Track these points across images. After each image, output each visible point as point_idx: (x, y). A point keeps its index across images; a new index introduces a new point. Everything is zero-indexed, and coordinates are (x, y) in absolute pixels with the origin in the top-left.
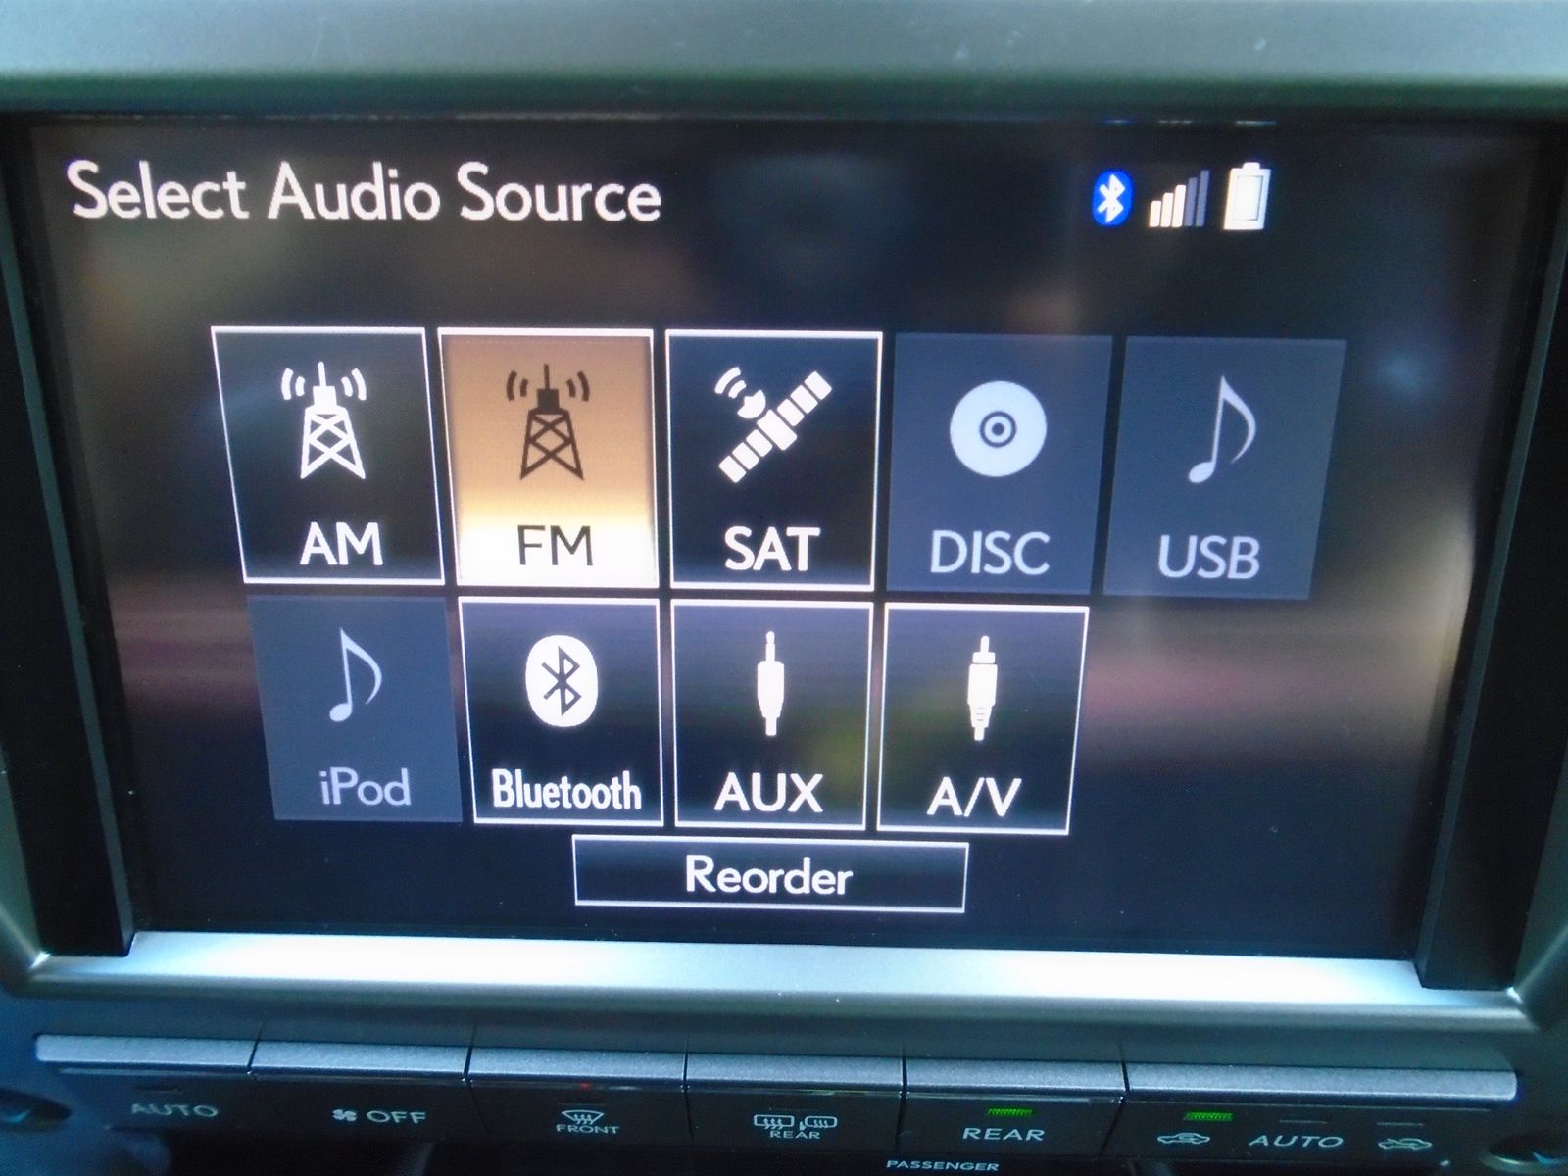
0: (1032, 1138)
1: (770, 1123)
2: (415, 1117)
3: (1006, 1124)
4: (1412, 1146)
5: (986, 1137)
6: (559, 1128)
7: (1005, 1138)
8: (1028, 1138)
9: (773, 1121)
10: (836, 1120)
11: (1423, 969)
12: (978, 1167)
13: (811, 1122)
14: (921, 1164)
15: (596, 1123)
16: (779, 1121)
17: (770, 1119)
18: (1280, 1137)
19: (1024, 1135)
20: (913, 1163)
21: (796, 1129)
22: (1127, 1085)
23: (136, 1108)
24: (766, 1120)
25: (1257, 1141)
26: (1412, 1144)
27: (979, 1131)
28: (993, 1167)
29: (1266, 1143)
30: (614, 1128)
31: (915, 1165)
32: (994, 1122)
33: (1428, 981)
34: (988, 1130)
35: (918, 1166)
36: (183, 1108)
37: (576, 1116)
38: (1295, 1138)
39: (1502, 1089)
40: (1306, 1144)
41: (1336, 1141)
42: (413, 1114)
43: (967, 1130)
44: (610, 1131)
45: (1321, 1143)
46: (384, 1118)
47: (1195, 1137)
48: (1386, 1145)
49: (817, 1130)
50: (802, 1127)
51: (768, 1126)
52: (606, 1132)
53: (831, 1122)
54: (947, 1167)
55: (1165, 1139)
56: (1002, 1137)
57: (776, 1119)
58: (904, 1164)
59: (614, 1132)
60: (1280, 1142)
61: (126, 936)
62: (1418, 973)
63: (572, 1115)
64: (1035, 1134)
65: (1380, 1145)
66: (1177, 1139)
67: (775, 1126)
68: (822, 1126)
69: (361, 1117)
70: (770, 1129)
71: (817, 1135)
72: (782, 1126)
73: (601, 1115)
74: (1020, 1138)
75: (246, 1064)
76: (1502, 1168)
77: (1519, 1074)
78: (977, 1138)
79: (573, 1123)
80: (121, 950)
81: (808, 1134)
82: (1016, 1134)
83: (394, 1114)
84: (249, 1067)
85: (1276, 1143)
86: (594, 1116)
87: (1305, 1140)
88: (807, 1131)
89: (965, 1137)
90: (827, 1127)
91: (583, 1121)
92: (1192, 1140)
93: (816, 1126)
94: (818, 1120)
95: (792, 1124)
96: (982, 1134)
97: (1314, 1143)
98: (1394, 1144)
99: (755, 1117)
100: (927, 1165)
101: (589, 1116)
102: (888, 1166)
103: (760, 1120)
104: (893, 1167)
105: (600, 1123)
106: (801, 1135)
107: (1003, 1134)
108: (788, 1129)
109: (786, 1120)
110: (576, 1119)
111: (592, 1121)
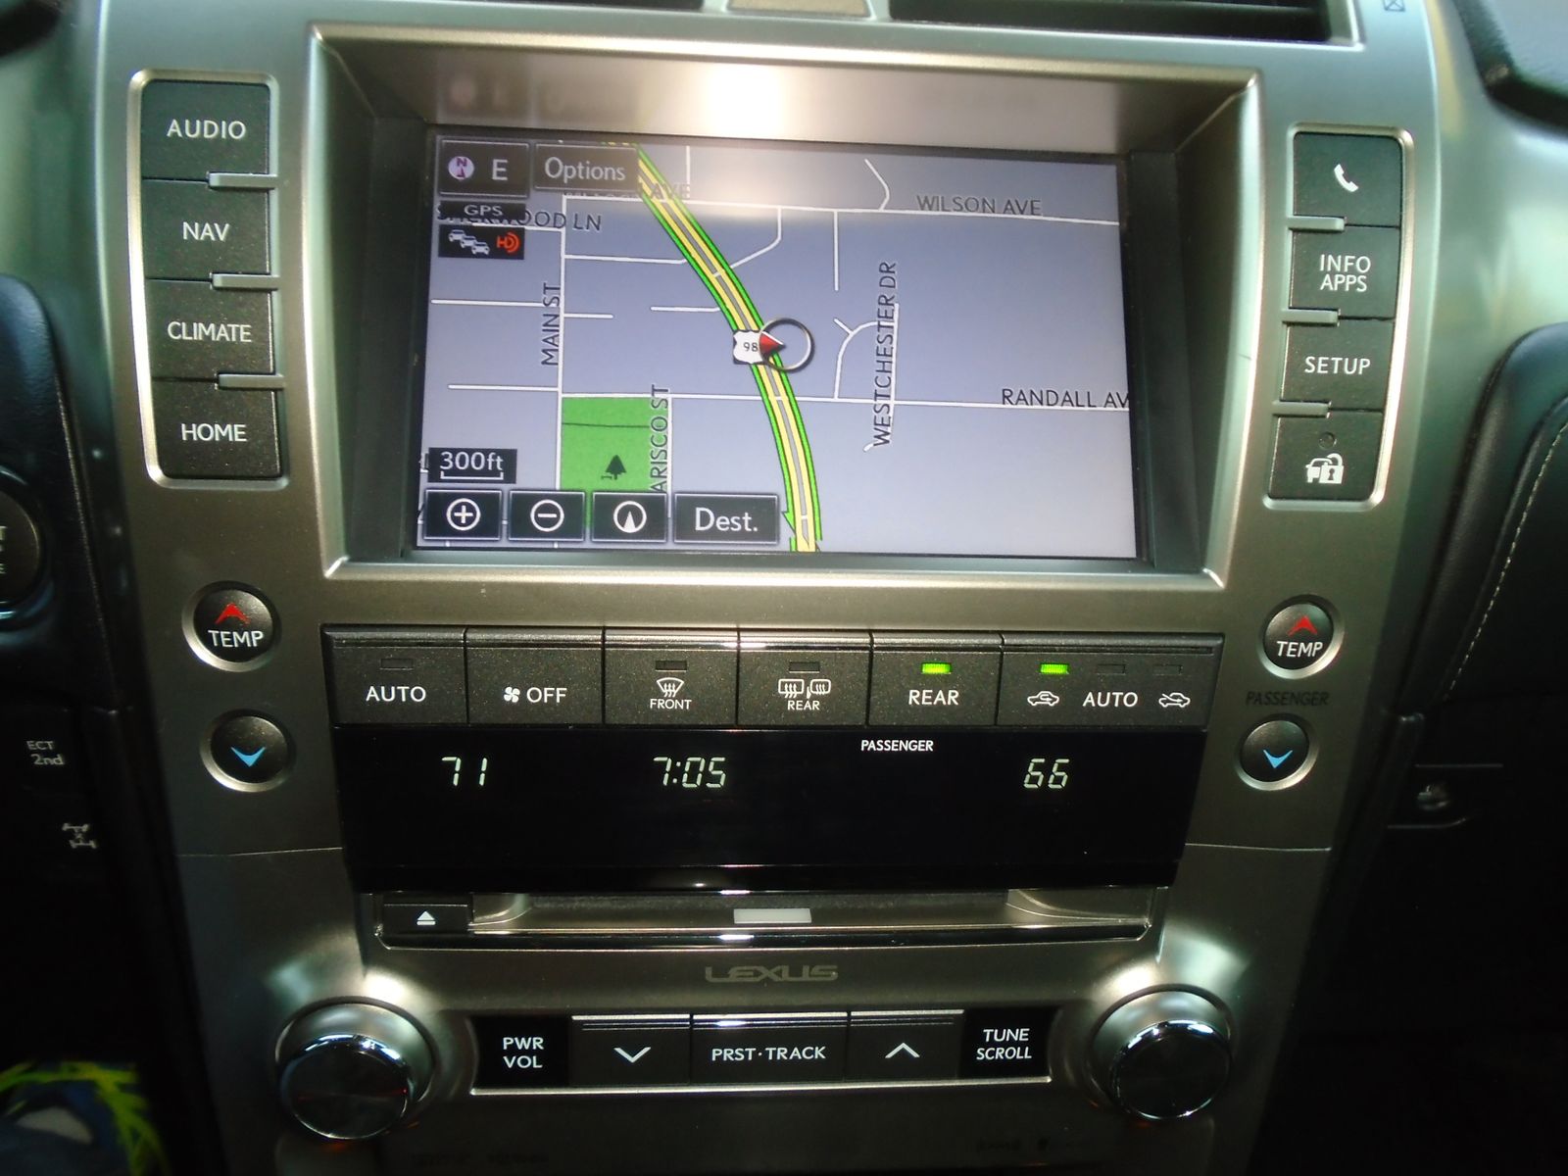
0: (952, 702)
1: (788, 689)
2: (560, 694)
3: (935, 685)
4: (1179, 703)
5: (924, 703)
6: (652, 703)
7: (935, 703)
8: (949, 703)
9: (790, 687)
10: (830, 683)
12: (920, 746)
13: (814, 684)
14: (884, 746)
15: (677, 696)
16: (795, 687)
17: (788, 685)
18: (1100, 694)
19: (946, 697)
20: (878, 743)
21: (804, 698)
23: (371, 692)
24: (786, 687)
25: (1087, 700)
26: (1179, 701)
27: (918, 694)
28: (929, 745)
29: (1093, 704)
30: (688, 701)
31: (880, 745)
32: (926, 683)
34: (924, 692)
35: (882, 748)
36: (403, 691)
37: (665, 685)
38: (1108, 695)
40: (1116, 703)
41: (1133, 698)
42: (558, 690)
43: (911, 693)
44: (685, 705)
45: (1125, 701)
46: (538, 696)
47: (1050, 697)
48: (1164, 702)
49: (817, 698)
50: (808, 696)
51: (787, 692)
52: (682, 707)
53: (827, 687)
54: (900, 748)
55: (1033, 701)
56: (933, 700)
57: (793, 685)
58: (873, 745)
59: (688, 706)
60: (1102, 702)
63: (663, 683)
64: (953, 696)
65: (1160, 702)
66: (1038, 700)
67: (791, 693)
68: (820, 693)
69: (522, 697)
70: (788, 699)
71: (816, 705)
72: (796, 693)
73: (682, 682)
74: (944, 702)
75: (462, 636)
78: (917, 703)
79: (662, 696)
81: (811, 704)
82: (941, 696)
83: (546, 689)
85: (1099, 703)
86: (677, 684)
87: (1115, 698)
88: (811, 700)
89: (910, 703)
90: (824, 693)
91: (669, 693)
92: (1048, 701)
93: (817, 693)
94: (819, 683)
95: (802, 691)
96: (920, 699)
97: (1121, 701)
98: (1168, 701)
99: (780, 683)
100: (887, 749)
101: (674, 686)
102: (863, 747)
103: (783, 686)
104: (866, 750)
105: (680, 696)
106: (808, 705)
107: (934, 695)
108: (799, 697)
109: (799, 685)
110: (665, 691)
111: (675, 692)
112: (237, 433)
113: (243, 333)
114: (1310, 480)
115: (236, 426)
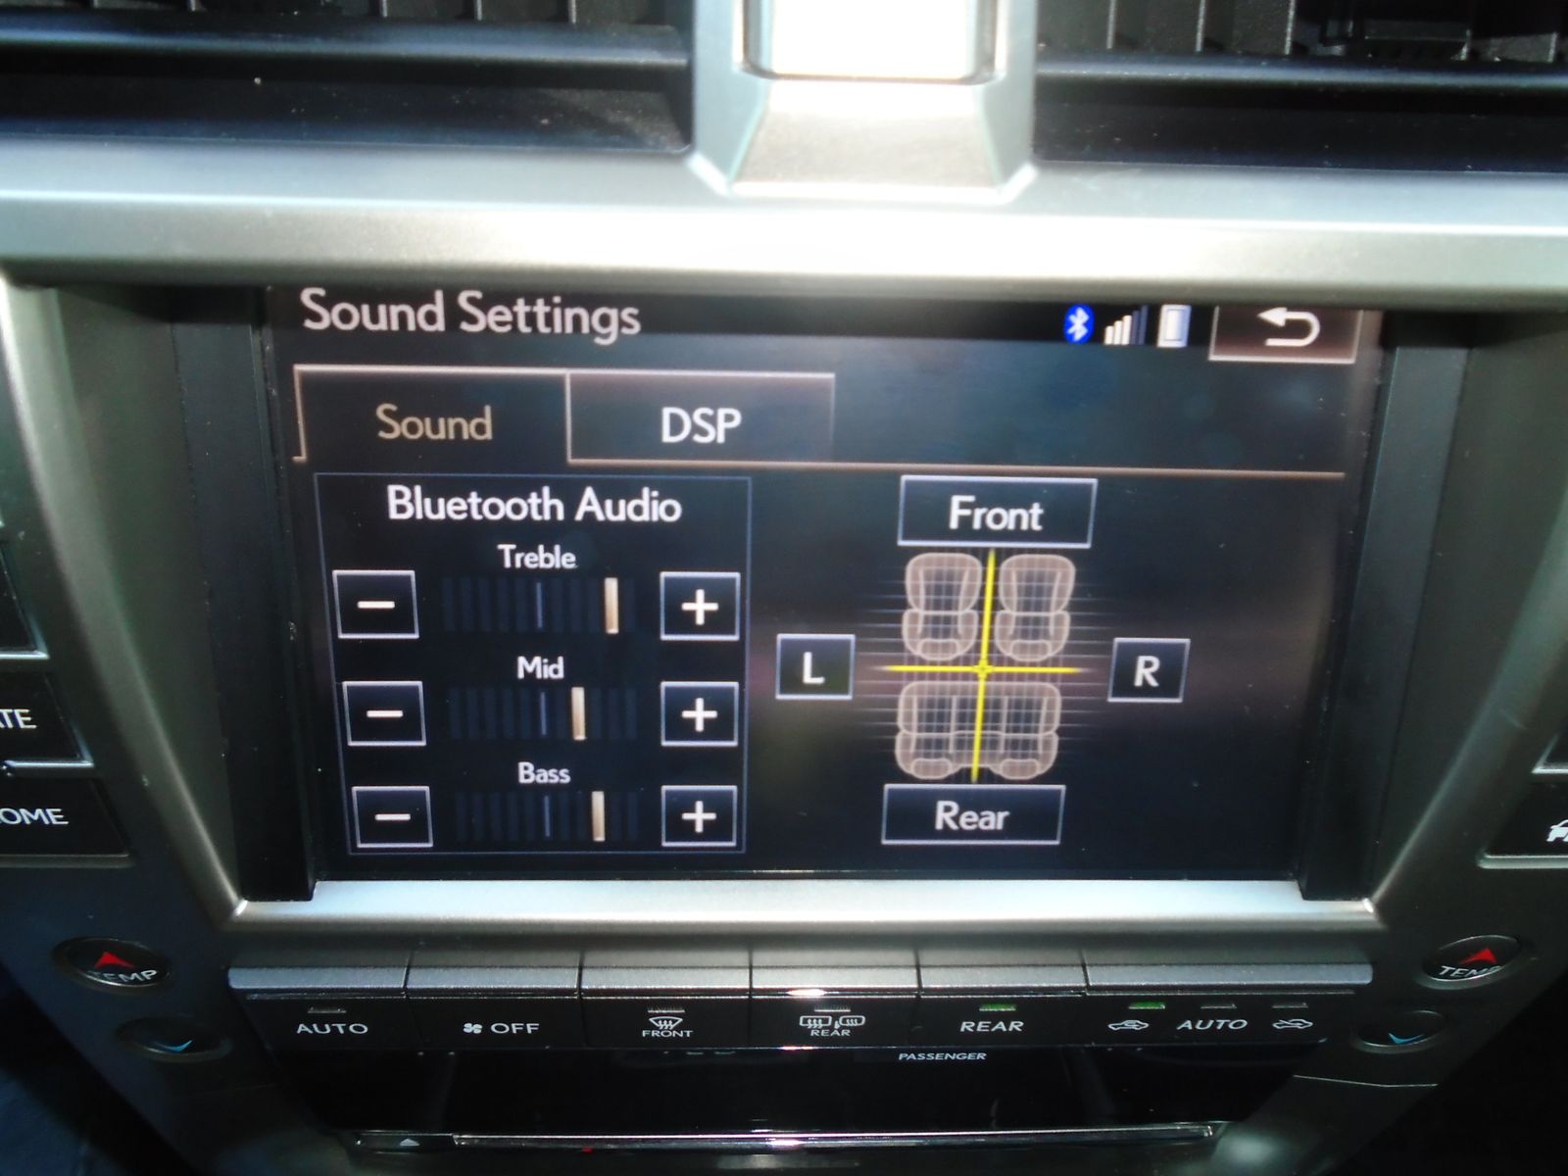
0: (1014, 1029)
1: (812, 1023)
2: (530, 1028)
3: (995, 1018)
4: (1298, 1026)
5: (979, 1029)
6: (644, 1033)
7: (993, 1030)
8: (1011, 1029)
9: (815, 1021)
10: (863, 1018)
11: (1304, 885)
12: (970, 1057)
13: (844, 1021)
14: (926, 1056)
15: (675, 1029)
16: (820, 1021)
17: (812, 1019)
18: (1201, 1022)
19: (1007, 1026)
20: (920, 1055)
21: (831, 1028)
22: (1087, 980)
23: (302, 1028)
24: (809, 1021)
25: (1183, 1026)
26: (1298, 1024)
27: (973, 1024)
28: (981, 1056)
29: (1190, 1027)
30: (688, 1033)
31: (921, 1056)
32: (985, 1016)
33: (1309, 894)
34: (981, 1023)
35: (924, 1058)
36: (340, 1027)
37: (660, 1022)
38: (1211, 1022)
39: (1360, 976)
40: (1219, 1027)
41: (1241, 1023)
42: (528, 1025)
43: (964, 1023)
44: (685, 1034)
45: (1231, 1026)
46: (504, 1029)
47: (1137, 1024)
48: (1280, 1025)
49: (849, 1028)
50: (837, 1026)
51: (810, 1025)
52: (681, 1035)
53: (859, 1021)
54: (946, 1058)
55: (1115, 1027)
56: (990, 1028)
57: (817, 1019)
58: (913, 1056)
59: (688, 1035)
60: (1201, 1026)
61: (310, 882)
62: (1301, 890)
63: (657, 1021)
64: (1016, 1026)
65: (1275, 1025)
66: (1123, 1026)
67: (816, 1025)
68: (852, 1025)
69: (486, 1029)
70: (812, 1029)
71: (847, 1032)
72: (821, 1025)
73: (681, 1020)
74: (1004, 1029)
75: (402, 986)
76: (1368, 1050)
77: (1374, 964)
78: (971, 1030)
79: (657, 1028)
80: (306, 895)
81: (840, 1032)
82: (1001, 1026)
83: (513, 1025)
84: (405, 988)
85: (1198, 1027)
86: (674, 1021)
87: (1218, 1023)
88: (840, 1030)
89: (962, 1030)
90: (856, 1024)
91: (665, 1025)
92: (1134, 1027)
93: (848, 1025)
94: (850, 1019)
95: (830, 1023)
96: (975, 1028)
97: (1226, 1025)
98: (1285, 1025)
99: (801, 1018)
100: (931, 1056)
101: (670, 1022)
102: (900, 1058)
103: (805, 1021)
104: (904, 1059)
105: (678, 1028)
106: (836, 1033)
107: (991, 1026)
108: (824, 1028)
109: (825, 1021)
110: (660, 1025)
111: (672, 1026)
112: (52, 817)
113: (20, 720)
114: (1551, 838)
115: (49, 811)
